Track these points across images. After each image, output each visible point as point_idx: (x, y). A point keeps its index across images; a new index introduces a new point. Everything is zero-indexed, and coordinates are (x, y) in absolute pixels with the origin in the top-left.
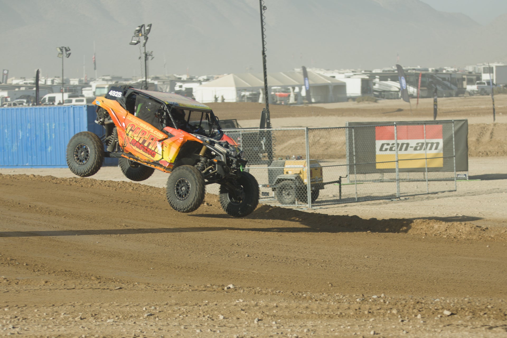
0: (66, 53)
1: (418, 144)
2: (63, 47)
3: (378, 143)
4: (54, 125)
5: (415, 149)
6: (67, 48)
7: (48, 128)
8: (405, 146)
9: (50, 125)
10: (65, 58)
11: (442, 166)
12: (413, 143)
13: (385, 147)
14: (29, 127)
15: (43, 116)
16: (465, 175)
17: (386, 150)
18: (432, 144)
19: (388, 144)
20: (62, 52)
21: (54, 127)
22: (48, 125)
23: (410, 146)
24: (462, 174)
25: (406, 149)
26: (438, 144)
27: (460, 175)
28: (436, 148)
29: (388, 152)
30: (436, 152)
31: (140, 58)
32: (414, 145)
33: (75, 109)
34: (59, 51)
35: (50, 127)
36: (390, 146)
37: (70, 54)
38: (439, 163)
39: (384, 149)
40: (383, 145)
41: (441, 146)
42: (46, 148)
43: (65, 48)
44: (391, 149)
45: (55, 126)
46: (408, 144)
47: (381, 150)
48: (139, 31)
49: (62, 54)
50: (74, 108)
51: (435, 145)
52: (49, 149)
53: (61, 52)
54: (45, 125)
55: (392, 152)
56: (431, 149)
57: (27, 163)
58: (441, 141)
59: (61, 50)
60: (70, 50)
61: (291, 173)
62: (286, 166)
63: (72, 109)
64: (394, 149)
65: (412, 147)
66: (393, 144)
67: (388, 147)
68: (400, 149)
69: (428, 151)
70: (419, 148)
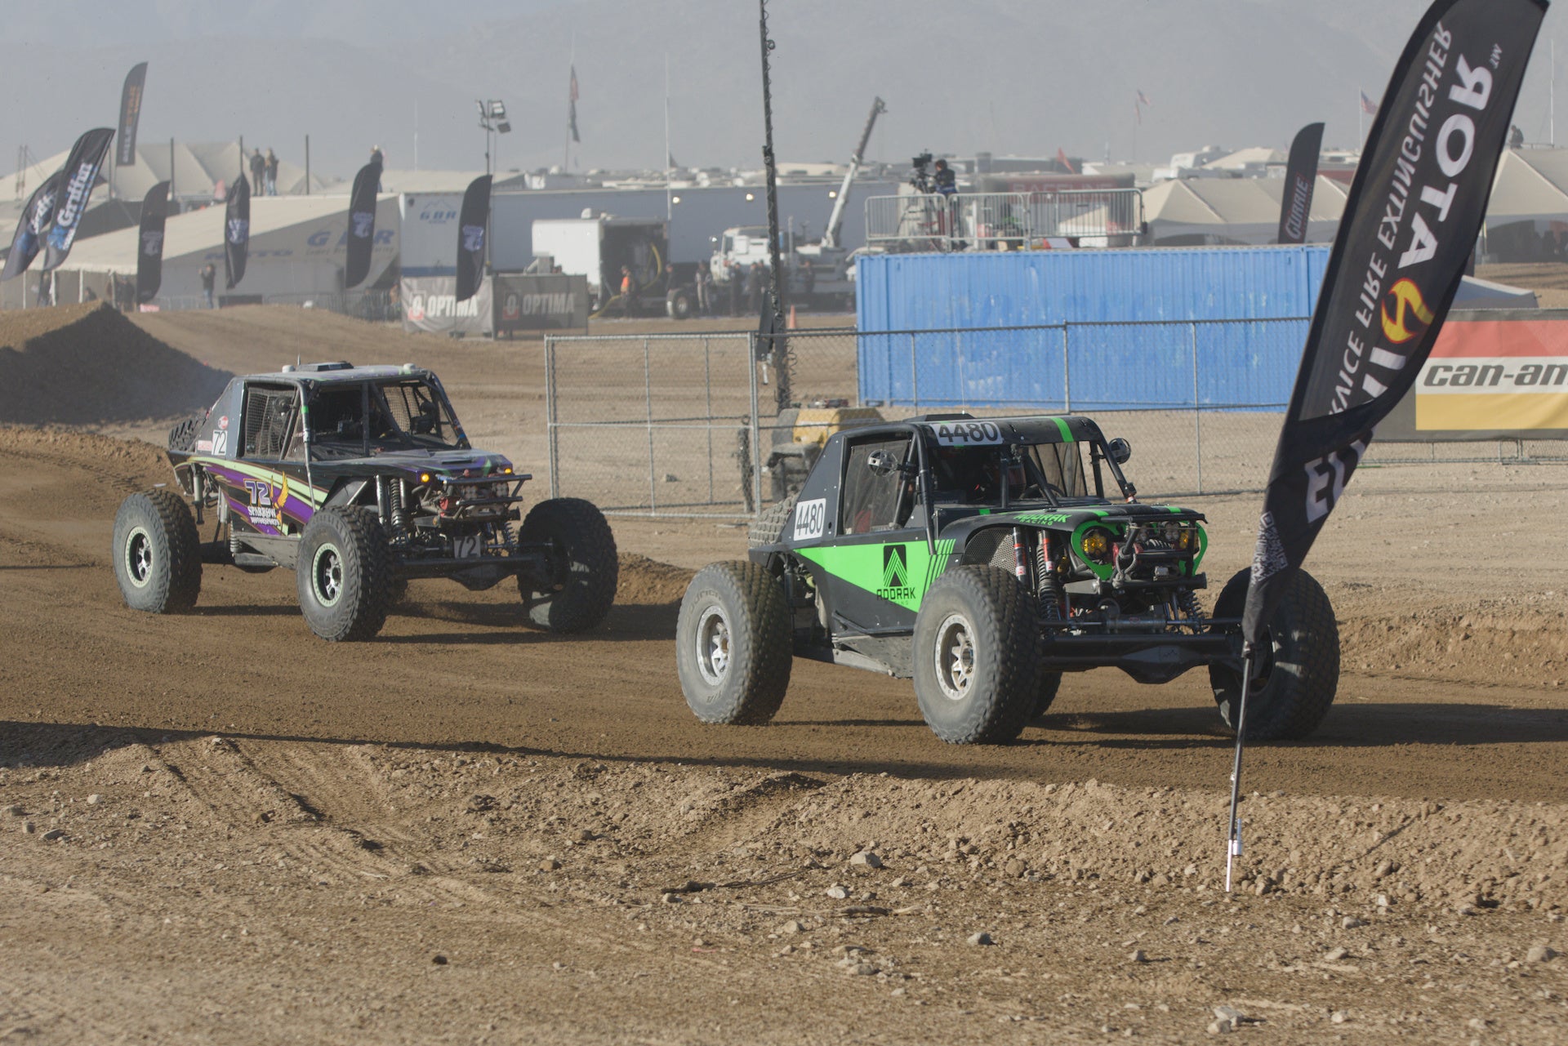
1: (1526, 368)
4: (1265, 297)
5: (1520, 381)
7: (1252, 306)
8: (1492, 372)
9: (1255, 297)
12: (1513, 365)
13: (1441, 374)
14: (1210, 301)
15: (1241, 274)
17: (1442, 382)
19: (1448, 369)
21: (1264, 304)
22: (1251, 297)
23: (1504, 373)
25: (1495, 381)
29: (1447, 388)
32: (1516, 372)
33: (1311, 255)
35: (1256, 303)
36: (1454, 372)
39: (1436, 381)
40: (1433, 371)
42: (1248, 357)
44: (1455, 381)
45: (1268, 300)
46: (1499, 369)
47: (1429, 382)
50: (1308, 253)
52: (1255, 362)
54: (1246, 298)
55: (1456, 388)
57: (1206, 395)
61: (807, 438)
62: (800, 422)
63: (1303, 256)
64: (1462, 380)
65: (1511, 376)
66: (1461, 368)
67: (1449, 375)
68: (1480, 382)
69: (1551, 387)
70: (1527, 379)
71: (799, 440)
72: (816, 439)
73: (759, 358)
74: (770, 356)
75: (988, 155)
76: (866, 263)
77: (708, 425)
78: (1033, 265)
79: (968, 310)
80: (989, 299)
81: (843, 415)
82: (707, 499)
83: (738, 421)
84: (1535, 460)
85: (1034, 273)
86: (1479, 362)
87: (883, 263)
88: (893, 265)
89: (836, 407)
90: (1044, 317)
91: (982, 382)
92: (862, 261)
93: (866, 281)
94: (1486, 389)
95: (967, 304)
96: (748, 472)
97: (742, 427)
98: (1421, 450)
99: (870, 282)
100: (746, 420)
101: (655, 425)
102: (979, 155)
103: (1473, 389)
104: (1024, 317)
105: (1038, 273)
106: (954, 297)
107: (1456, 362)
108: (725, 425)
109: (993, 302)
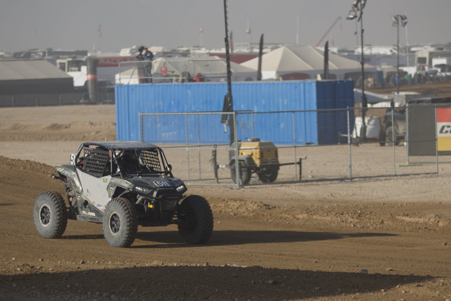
0: (402, 22)
2: (398, 16)
3: (439, 125)
6: (403, 17)
9: (282, 101)
10: (401, 27)
13: (446, 129)
14: (263, 102)
15: (276, 91)
17: (447, 132)
19: (449, 127)
20: (398, 21)
29: (448, 134)
31: (356, 33)
34: (394, 19)
37: (406, 23)
39: (444, 131)
40: (443, 127)
43: (401, 17)
45: (287, 102)
47: (441, 132)
48: (356, 6)
49: (398, 23)
50: (304, 84)
52: (282, 125)
53: (396, 21)
54: (278, 101)
59: (396, 18)
60: (406, 18)
61: (245, 154)
62: (242, 148)
63: (302, 85)
71: (242, 154)
72: (250, 154)
73: (223, 122)
74: (227, 121)
76: (119, 88)
77: (199, 148)
78: (189, 88)
79: (162, 106)
80: (171, 102)
81: (261, 145)
82: (198, 178)
83: (213, 147)
85: (190, 92)
93: (119, 95)
95: (161, 103)
96: (217, 167)
97: (214, 149)
98: (441, 158)
100: (215, 147)
101: (190, 148)
106: (156, 101)
108: (207, 148)
109: (172, 103)
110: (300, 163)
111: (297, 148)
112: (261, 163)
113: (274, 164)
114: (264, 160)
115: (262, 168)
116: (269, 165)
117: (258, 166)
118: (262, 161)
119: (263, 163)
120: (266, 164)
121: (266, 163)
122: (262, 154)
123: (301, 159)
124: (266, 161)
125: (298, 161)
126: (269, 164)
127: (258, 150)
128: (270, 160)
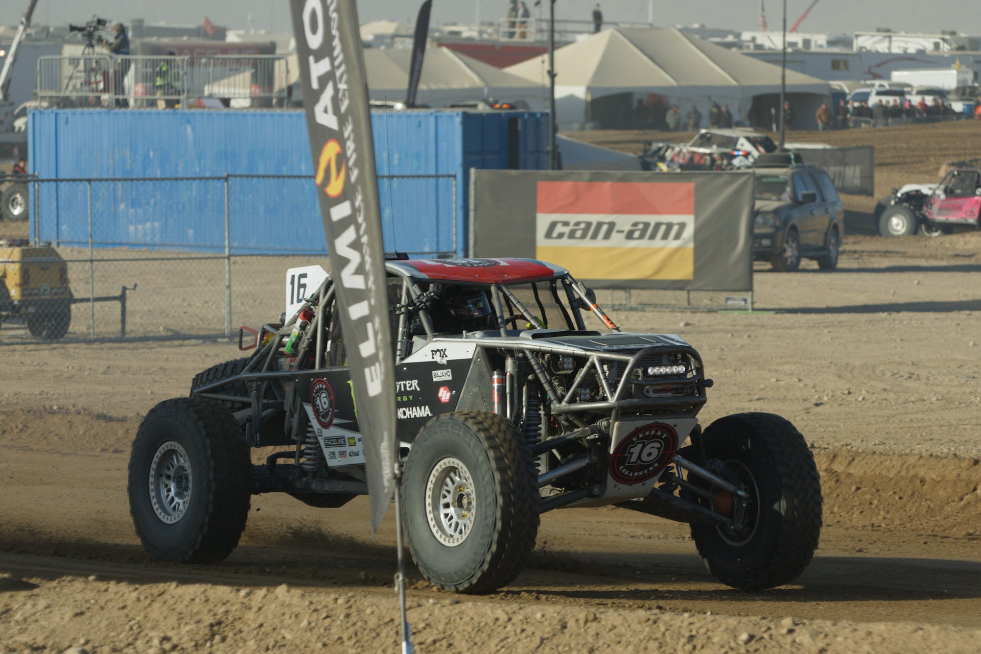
1: (635, 224)
3: (543, 221)
4: (397, 156)
5: (630, 236)
7: (385, 164)
8: (605, 228)
9: (389, 156)
11: (691, 278)
12: (625, 222)
13: (559, 229)
15: (376, 134)
16: (745, 300)
17: (561, 236)
18: (670, 226)
19: (566, 224)
21: (396, 162)
22: (385, 155)
23: (616, 229)
24: (737, 299)
25: (607, 236)
26: (682, 226)
27: (734, 300)
28: (677, 237)
29: (565, 241)
30: (676, 244)
32: (627, 228)
33: (440, 120)
35: (389, 161)
36: (571, 227)
38: (684, 270)
39: (555, 234)
40: (553, 225)
41: (689, 231)
44: (572, 235)
45: (400, 159)
46: (612, 225)
47: (548, 235)
50: (436, 118)
51: (675, 229)
54: (380, 156)
55: (573, 241)
56: (665, 237)
58: (690, 222)
63: (432, 121)
64: (578, 234)
65: (622, 232)
66: (577, 224)
67: (566, 230)
68: (594, 237)
69: (658, 242)
70: (637, 234)
75: (141, 21)
76: (37, 116)
78: (188, 122)
79: (129, 162)
80: (148, 152)
81: (24, 254)
84: (643, 307)
85: (189, 130)
86: (594, 218)
87: (53, 117)
88: (62, 119)
89: (19, 246)
90: (197, 170)
91: (140, 227)
92: (34, 115)
93: (37, 133)
94: (600, 243)
95: (128, 156)
99: (40, 133)
102: (133, 21)
103: (587, 243)
104: (180, 168)
105: (193, 129)
106: (116, 150)
107: (573, 218)
109: (151, 154)
110: (122, 298)
111: (95, 263)
112: (23, 295)
113: (56, 297)
114: (33, 289)
115: (27, 307)
116: (46, 300)
117: (16, 303)
118: (26, 292)
119: (30, 295)
120: (36, 298)
121: (36, 295)
122: (25, 275)
123: (124, 289)
124: (36, 291)
125: (118, 293)
126: (44, 297)
127: (17, 267)
128: (45, 290)
